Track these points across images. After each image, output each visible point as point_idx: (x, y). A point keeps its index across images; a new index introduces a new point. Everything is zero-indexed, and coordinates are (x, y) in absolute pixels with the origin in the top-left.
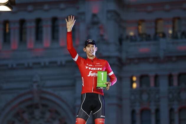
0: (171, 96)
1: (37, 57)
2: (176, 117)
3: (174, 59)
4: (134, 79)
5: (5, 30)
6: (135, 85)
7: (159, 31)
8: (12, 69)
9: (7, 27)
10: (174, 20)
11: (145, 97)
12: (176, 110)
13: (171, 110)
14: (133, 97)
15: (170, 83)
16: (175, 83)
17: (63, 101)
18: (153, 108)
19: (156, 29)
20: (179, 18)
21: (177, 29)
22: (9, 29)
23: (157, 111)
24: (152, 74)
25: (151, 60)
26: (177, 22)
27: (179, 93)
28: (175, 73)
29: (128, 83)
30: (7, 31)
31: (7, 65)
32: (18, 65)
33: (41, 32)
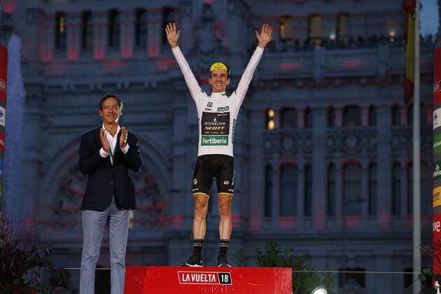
0: (330, 143)
1: (110, 75)
2: (338, 178)
3: (338, 82)
4: (271, 114)
5: (58, 28)
6: (271, 125)
7: (313, 35)
8: (69, 93)
9: (62, 24)
10: (338, 17)
11: (288, 144)
12: (338, 166)
13: (331, 167)
14: (268, 145)
15: (331, 122)
16: (338, 121)
17: (152, 148)
18: (301, 164)
19: (309, 30)
20: (347, 15)
21: (342, 33)
22: (65, 27)
23: (308, 167)
24: (301, 107)
25: (300, 83)
26: (343, 20)
27: (345, 138)
28: (339, 106)
29: (262, 120)
30: (62, 29)
31: (60, 87)
32: (78, 86)
33: (118, 33)
